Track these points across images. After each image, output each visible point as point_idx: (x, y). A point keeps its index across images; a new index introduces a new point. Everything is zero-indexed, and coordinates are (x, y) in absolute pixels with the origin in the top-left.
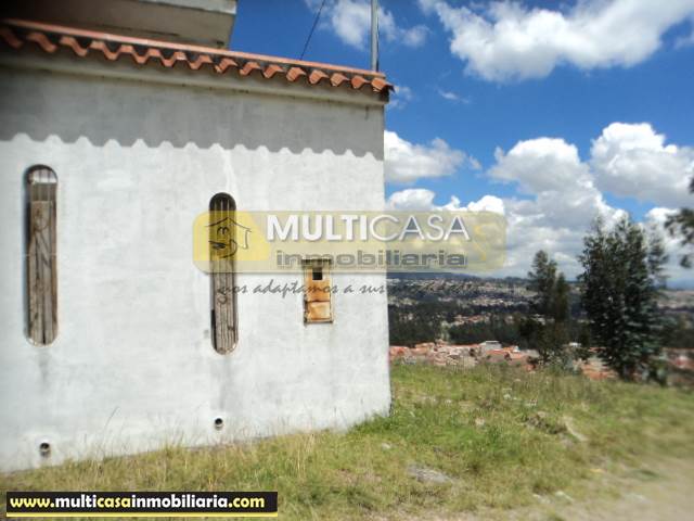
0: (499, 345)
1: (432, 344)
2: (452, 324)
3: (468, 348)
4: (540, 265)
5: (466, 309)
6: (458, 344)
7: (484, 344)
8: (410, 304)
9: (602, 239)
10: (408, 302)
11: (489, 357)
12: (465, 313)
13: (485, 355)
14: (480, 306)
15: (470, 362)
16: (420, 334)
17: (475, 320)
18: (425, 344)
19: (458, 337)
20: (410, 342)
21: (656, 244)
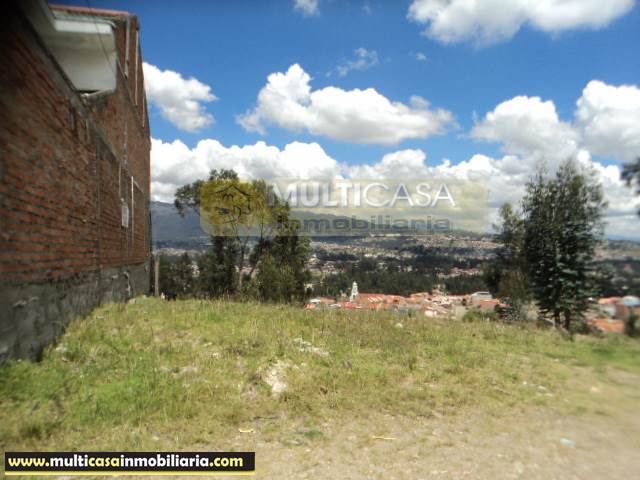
0: (490, 296)
1: (426, 294)
2: (448, 276)
3: (461, 298)
4: (506, 217)
5: (463, 262)
6: (453, 294)
7: (475, 294)
8: (410, 256)
9: (541, 186)
10: (407, 255)
11: (479, 307)
12: (461, 265)
13: (475, 305)
14: (476, 259)
15: (460, 311)
16: (417, 284)
17: (471, 273)
18: (419, 294)
19: (453, 288)
20: (407, 292)
21: (594, 190)
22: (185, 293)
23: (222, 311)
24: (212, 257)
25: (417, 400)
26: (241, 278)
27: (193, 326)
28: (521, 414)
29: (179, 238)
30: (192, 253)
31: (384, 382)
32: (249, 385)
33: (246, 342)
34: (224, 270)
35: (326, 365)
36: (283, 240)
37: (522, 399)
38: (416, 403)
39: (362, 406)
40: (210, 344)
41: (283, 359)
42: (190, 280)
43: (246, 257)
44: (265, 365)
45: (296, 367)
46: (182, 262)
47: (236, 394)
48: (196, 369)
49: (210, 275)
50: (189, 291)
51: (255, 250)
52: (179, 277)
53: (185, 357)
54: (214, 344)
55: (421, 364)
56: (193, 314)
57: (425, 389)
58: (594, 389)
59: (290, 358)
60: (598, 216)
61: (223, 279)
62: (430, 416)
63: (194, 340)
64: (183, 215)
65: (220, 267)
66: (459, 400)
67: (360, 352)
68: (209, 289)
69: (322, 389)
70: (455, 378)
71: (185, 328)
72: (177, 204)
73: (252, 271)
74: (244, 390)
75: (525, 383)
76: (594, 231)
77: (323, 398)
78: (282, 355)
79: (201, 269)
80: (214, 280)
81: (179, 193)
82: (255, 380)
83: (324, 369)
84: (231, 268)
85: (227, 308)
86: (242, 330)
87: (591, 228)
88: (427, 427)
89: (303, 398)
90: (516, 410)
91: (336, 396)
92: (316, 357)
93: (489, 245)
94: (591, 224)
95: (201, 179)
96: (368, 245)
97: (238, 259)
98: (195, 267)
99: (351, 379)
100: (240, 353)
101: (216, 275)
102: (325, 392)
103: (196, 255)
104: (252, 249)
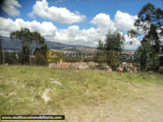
1: (79, 62)
3: (87, 63)
4: (100, 43)
9: (110, 35)
11: (91, 65)
15: (87, 66)
21: (123, 37)
22: (14, 63)
23: (25, 69)
24: (22, 53)
25: (92, 99)
26: (31, 58)
27: (15, 75)
28: (122, 101)
29: (12, 47)
30: (16, 52)
31: (80, 93)
32: (36, 100)
33: (34, 81)
34: (26, 56)
35: (62, 89)
36: (43, 48)
37: (120, 96)
38: (92, 100)
39: (76, 103)
40: (21, 82)
41: (47, 88)
42: (16, 59)
43: (32, 53)
44: (41, 91)
45: (52, 90)
46: (13, 54)
47: (31, 103)
48: (15, 94)
49: (21, 58)
50: (16, 62)
51: (35, 51)
52: (12, 58)
53: (11, 89)
54: (22, 82)
55: (90, 86)
56: (15, 71)
57: (93, 94)
58: (135, 90)
59: (50, 87)
60: (123, 43)
61: (25, 59)
62: (97, 105)
63: (15, 81)
64: (13, 41)
65: (25, 55)
66: (104, 97)
67: (71, 82)
68: (21, 62)
69: (62, 98)
70: (100, 90)
71: (12, 76)
72: (11, 37)
73: (34, 57)
74: (34, 102)
75: (118, 90)
76: (122, 47)
77: (62, 101)
78: (47, 86)
79: (19, 56)
80: (23, 59)
81: (11, 34)
82: (38, 97)
83: (62, 90)
84: (28, 56)
85: (27, 68)
86: (32, 76)
87: (121, 46)
88: (98, 110)
89: (56, 103)
90: (120, 100)
91: (67, 100)
92: (58, 86)
93: (94, 50)
94: (121, 45)
95: (18, 30)
96: (65, 50)
97: (30, 53)
98: (17, 55)
99: (70, 93)
100: (32, 85)
101: (23, 58)
102: (63, 99)
103: (17, 52)
104: (34, 51)
